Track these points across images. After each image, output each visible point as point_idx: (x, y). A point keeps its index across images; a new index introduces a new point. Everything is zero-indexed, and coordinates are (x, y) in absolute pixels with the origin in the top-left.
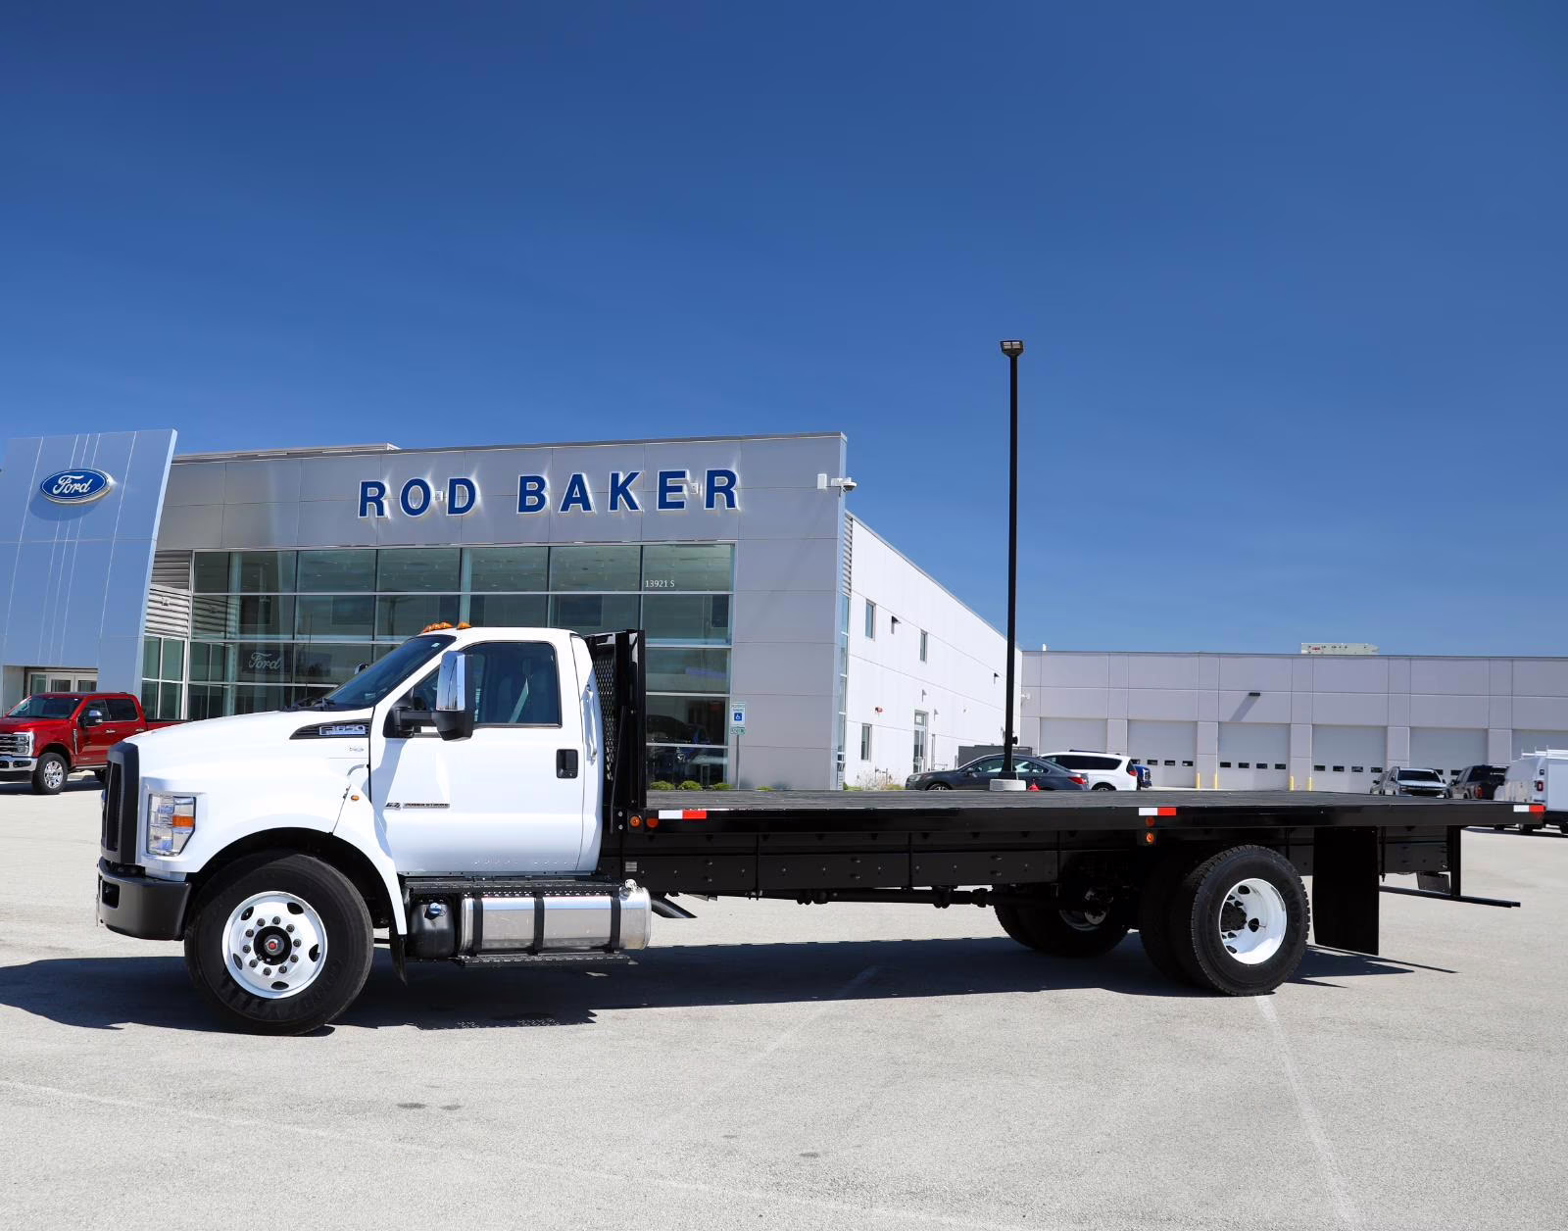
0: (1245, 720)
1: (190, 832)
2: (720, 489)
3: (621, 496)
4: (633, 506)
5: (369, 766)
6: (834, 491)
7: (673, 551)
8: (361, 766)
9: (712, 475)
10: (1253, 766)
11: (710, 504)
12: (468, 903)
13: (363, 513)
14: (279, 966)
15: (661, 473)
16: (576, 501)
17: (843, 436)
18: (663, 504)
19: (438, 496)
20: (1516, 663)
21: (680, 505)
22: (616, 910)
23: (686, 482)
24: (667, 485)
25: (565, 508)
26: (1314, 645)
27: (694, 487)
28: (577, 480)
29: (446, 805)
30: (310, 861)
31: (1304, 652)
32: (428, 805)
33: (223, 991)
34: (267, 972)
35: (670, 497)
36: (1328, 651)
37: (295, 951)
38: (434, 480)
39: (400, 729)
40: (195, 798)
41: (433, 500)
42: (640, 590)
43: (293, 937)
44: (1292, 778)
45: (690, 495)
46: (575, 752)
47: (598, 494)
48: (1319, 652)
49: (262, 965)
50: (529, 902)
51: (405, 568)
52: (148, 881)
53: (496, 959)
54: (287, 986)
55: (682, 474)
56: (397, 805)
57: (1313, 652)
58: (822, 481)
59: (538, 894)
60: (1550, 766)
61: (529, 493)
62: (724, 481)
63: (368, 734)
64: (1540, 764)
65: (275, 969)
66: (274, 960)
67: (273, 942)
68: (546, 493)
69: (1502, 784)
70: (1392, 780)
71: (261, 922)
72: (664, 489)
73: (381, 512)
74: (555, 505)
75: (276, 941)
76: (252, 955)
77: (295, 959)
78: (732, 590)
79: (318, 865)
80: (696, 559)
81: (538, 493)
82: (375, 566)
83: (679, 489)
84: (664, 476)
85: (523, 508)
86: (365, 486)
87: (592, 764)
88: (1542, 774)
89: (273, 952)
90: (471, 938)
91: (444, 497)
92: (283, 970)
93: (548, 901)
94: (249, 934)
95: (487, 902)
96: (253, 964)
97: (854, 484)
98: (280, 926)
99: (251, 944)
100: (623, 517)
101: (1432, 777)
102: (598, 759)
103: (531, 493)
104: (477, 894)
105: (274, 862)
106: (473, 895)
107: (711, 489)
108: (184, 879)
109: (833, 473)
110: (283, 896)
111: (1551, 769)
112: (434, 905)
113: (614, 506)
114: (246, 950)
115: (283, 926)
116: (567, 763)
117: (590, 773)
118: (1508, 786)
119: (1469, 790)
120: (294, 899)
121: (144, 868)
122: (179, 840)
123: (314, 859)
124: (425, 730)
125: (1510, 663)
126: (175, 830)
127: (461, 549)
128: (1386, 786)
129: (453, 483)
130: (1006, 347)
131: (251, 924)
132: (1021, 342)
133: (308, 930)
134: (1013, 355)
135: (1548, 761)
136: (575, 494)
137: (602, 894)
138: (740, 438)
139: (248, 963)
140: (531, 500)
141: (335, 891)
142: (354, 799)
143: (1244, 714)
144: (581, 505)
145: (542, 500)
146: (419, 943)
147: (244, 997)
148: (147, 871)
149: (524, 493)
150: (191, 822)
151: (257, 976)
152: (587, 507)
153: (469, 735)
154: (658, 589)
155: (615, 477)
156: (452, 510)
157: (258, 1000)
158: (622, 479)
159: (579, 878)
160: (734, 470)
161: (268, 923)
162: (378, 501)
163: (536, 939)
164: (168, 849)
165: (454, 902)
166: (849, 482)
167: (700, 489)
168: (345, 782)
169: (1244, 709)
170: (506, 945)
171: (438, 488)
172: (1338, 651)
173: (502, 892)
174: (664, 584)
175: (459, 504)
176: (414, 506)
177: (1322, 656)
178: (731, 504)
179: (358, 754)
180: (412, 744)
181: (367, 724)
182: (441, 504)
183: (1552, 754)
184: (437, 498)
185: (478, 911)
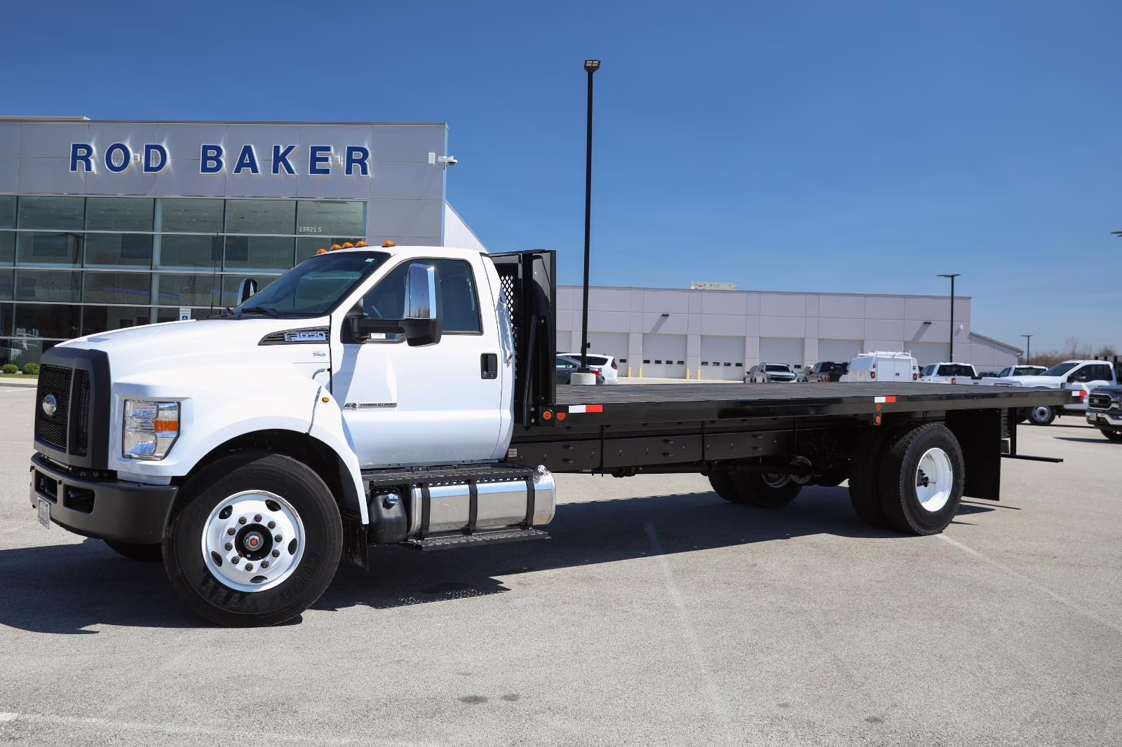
0: (659, 332)
1: (174, 436)
2: (356, 161)
3: (281, 163)
4: (290, 171)
5: (330, 370)
6: (440, 166)
7: (319, 206)
8: (322, 370)
9: (351, 150)
10: (664, 362)
11: (349, 171)
12: (417, 492)
13: (74, 168)
14: (262, 560)
15: (312, 147)
16: (247, 165)
17: (446, 125)
18: (314, 170)
19: (137, 157)
20: (821, 297)
21: (327, 171)
22: (531, 492)
23: (331, 154)
24: (317, 157)
25: (238, 170)
26: (699, 284)
27: (337, 158)
28: (247, 150)
29: (393, 405)
30: (287, 460)
31: (693, 288)
32: (379, 405)
33: (204, 588)
34: (249, 568)
35: (319, 165)
36: (707, 288)
37: (277, 546)
38: (132, 145)
39: (357, 335)
40: (179, 404)
41: (132, 161)
42: (295, 234)
43: (274, 533)
44: (688, 370)
45: (333, 164)
46: (495, 356)
47: (263, 161)
48: (702, 288)
49: (244, 561)
50: (465, 488)
51: (102, 212)
52: (120, 484)
53: (439, 542)
54: (266, 578)
55: (328, 149)
56: (354, 406)
57: (698, 288)
58: (432, 158)
59: (470, 481)
60: (879, 362)
61: (210, 158)
62: (360, 155)
63: (328, 341)
64: (873, 361)
65: (256, 564)
66: (255, 556)
67: (254, 539)
68: (223, 159)
69: (845, 374)
70: (762, 371)
71: (242, 521)
72: (314, 160)
73: (88, 168)
74: (230, 169)
75: (257, 538)
76: (234, 553)
77: (276, 554)
78: (365, 235)
79: (295, 463)
80: (329, 213)
81: (217, 159)
82: (85, 209)
83: (326, 160)
84: (314, 150)
85: (205, 169)
86: (76, 147)
87: (508, 365)
88: (874, 367)
89: (254, 548)
90: (420, 523)
91: (141, 159)
92: (264, 565)
93: (480, 487)
94: (231, 532)
95: (434, 491)
96: (235, 561)
97: (456, 161)
98: (261, 523)
99: (233, 542)
100: (282, 179)
101: (785, 369)
102: (512, 361)
103: (211, 158)
104: (423, 485)
105: (254, 463)
106: (420, 485)
107: (350, 161)
108: (169, 482)
109: (439, 153)
110: (262, 494)
111: (880, 364)
112: (391, 496)
113: (276, 171)
114: (228, 547)
115: (264, 523)
116: (488, 365)
117: (506, 372)
118: (850, 374)
119: (821, 378)
120: (271, 496)
121: (116, 472)
122: (164, 444)
123: (289, 458)
124: (374, 336)
125: (817, 297)
126: (159, 435)
127: (155, 199)
128: (757, 375)
129: (148, 148)
130: (588, 65)
131: (232, 522)
132: (599, 62)
133: (286, 525)
134: (590, 71)
135: (878, 359)
136: (246, 161)
137: (519, 479)
138: (371, 124)
139: (230, 560)
140: (211, 164)
141: (313, 488)
142: (325, 400)
143: (658, 329)
144: (250, 169)
145: (220, 164)
146: (380, 531)
147: (225, 593)
148: (118, 474)
149: (205, 158)
150: (176, 426)
151: (238, 572)
152: (255, 170)
153: (438, 342)
154: (309, 233)
155: (277, 149)
156: (148, 168)
157: (238, 595)
158: (282, 151)
159: (493, 465)
160: (366, 147)
161: (250, 521)
162: (86, 159)
163: (470, 521)
164: (147, 454)
165: (404, 492)
166: (452, 159)
167: (341, 160)
168: (315, 385)
169: (658, 325)
170: (446, 528)
171: (135, 151)
172: (713, 288)
173: (444, 481)
174: (313, 230)
175: (153, 164)
176: (116, 164)
177: (703, 291)
178: (364, 171)
179: (319, 359)
180: (365, 348)
181: (327, 331)
182: (138, 164)
183: (881, 354)
184: (135, 158)
185: (426, 499)
